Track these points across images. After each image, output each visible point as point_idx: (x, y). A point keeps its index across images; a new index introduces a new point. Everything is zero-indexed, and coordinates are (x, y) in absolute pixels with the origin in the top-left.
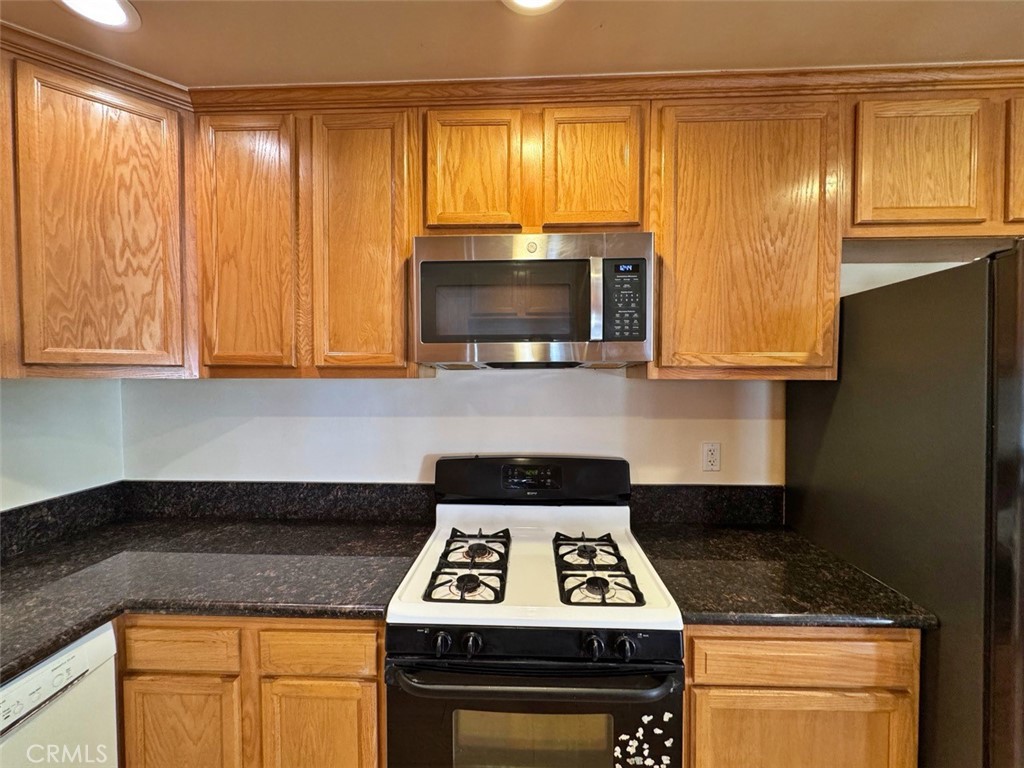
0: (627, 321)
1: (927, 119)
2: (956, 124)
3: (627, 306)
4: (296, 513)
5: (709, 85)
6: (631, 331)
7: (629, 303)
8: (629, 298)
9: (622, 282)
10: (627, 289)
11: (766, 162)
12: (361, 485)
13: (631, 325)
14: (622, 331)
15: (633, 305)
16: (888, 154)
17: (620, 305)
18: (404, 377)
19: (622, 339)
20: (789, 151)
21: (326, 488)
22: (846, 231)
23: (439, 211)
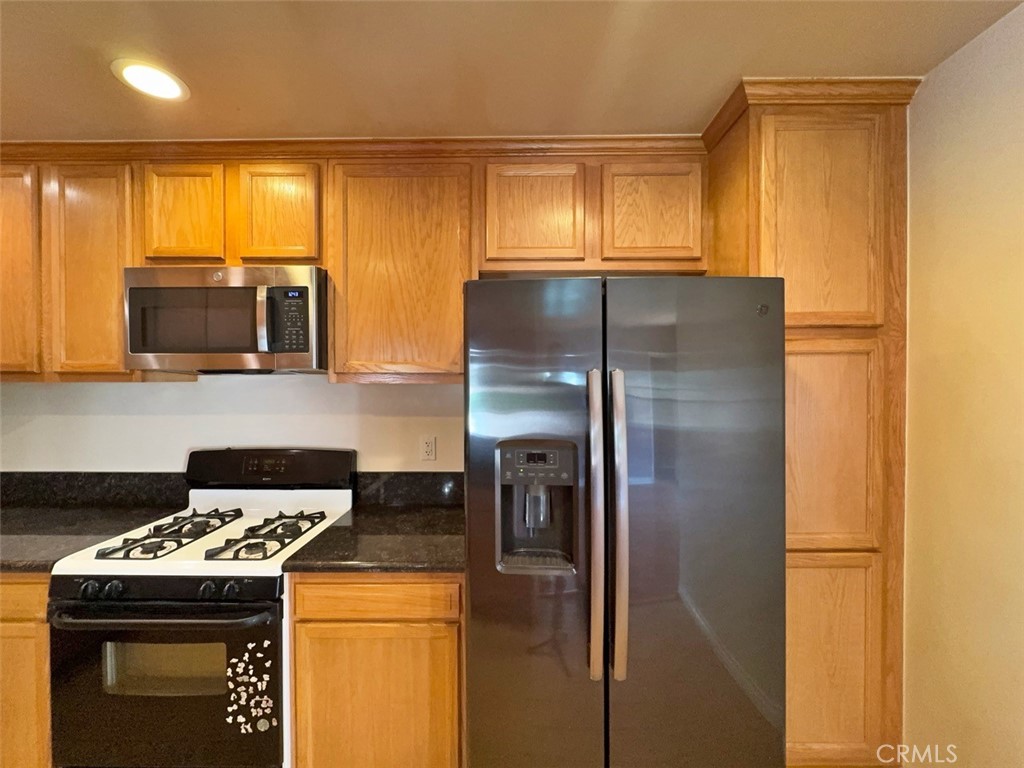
0: (294, 337)
1: (539, 179)
2: (561, 183)
3: (294, 325)
4: (75, 499)
5: (367, 149)
6: (298, 344)
7: (296, 322)
8: (296, 318)
9: (290, 305)
10: (295, 311)
11: (416, 210)
12: (131, 474)
13: (297, 339)
14: (291, 344)
15: (299, 324)
16: (510, 204)
17: (289, 324)
18: (130, 381)
19: (291, 350)
20: (433, 202)
21: (102, 476)
22: (480, 265)
23: (155, 246)
